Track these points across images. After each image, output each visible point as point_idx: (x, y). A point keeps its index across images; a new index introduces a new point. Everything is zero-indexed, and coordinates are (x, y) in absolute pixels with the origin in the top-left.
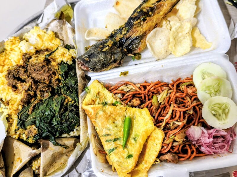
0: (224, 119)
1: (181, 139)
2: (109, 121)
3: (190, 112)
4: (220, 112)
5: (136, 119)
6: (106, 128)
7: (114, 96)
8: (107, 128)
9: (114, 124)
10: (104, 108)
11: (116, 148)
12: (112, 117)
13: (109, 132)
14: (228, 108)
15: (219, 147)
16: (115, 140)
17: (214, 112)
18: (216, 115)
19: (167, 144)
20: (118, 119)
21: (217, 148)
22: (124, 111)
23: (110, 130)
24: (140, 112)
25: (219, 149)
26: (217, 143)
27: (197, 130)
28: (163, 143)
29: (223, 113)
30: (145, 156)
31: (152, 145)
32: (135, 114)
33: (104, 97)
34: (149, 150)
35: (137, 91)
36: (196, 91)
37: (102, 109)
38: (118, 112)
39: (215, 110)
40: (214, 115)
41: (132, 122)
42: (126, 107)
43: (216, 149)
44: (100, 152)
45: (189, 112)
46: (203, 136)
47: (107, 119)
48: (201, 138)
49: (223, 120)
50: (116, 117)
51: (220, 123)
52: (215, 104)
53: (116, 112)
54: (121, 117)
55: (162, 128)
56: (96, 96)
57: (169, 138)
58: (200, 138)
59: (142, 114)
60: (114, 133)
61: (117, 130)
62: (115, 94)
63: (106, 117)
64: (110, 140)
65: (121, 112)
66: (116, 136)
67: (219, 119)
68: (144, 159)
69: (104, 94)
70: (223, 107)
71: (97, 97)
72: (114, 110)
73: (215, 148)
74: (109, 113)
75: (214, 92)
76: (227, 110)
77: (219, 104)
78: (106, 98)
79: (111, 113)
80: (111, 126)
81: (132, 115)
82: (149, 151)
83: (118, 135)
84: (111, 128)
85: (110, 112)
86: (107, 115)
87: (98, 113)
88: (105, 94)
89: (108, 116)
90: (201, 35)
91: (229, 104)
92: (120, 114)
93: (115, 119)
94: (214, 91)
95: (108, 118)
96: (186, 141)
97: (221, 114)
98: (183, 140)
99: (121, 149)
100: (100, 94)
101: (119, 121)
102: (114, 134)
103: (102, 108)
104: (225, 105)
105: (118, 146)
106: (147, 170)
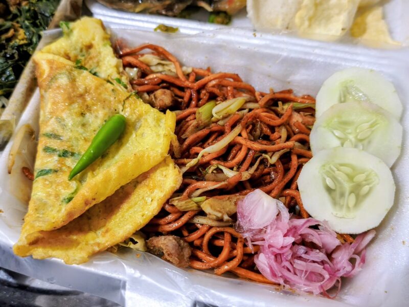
0: (348, 208)
1: (220, 212)
2: (73, 105)
3: (271, 157)
4: (347, 186)
5: (139, 132)
6: (57, 118)
7: (121, 69)
8: (60, 121)
9: (82, 118)
10: (75, 73)
11: (56, 171)
12: (85, 100)
13: (60, 131)
14: (371, 186)
15: (306, 271)
16: (65, 154)
17: (329, 182)
18: (334, 190)
19: (179, 211)
20: (97, 110)
21: (297, 272)
22: (119, 102)
23: (64, 126)
24: (158, 120)
25: (303, 279)
26: (305, 260)
27: (266, 204)
28: (167, 202)
29: (351, 192)
30: (114, 217)
31: (143, 198)
32: (142, 120)
33: (95, 60)
34: (130, 207)
35: (178, 78)
36: (313, 125)
37: (70, 73)
38: (105, 96)
39: (334, 179)
40: (329, 190)
41: (127, 133)
42: (128, 94)
43: (295, 274)
44: (23, 172)
45: (267, 156)
46: (275, 226)
47: (71, 100)
48: (268, 231)
49: (344, 209)
50: (94, 105)
51: (335, 213)
52: (341, 165)
53: (100, 94)
54: (107, 110)
55: (185, 169)
56: (79, 50)
57: (189, 196)
58: (266, 227)
59: (159, 125)
60: (70, 138)
61: (82, 134)
62: (126, 65)
63: (69, 94)
64: (54, 150)
65: (112, 99)
66: (72, 146)
67: (335, 203)
68: (107, 224)
69: (100, 53)
70: (360, 178)
71: (81, 54)
72: (97, 88)
73: (294, 269)
74: (81, 90)
75: (353, 140)
76: (365, 189)
77: (353, 168)
78: (100, 64)
79: (87, 91)
80: (72, 119)
81: (133, 118)
82: (128, 210)
83: (77, 146)
84: (69, 122)
85: (86, 88)
86: (74, 91)
87: (56, 79)
88: (102, 54)
89: (75, 94)
90: (383, 21)
91: (376, 175)
92: (107, 102)
93: (88, 108)
94: (356, 137)
95: (75, 99)
96: (228, 221)
97: (347, 194)
98: (222, 217)
99: (64, 177)
100: (92, 51)
101: (96, 117)
102: (69, 140)
103: (72, 70)
104: (366, 173)
105: (64, 168)
106: (97, 249)
